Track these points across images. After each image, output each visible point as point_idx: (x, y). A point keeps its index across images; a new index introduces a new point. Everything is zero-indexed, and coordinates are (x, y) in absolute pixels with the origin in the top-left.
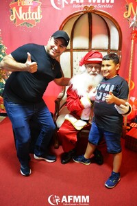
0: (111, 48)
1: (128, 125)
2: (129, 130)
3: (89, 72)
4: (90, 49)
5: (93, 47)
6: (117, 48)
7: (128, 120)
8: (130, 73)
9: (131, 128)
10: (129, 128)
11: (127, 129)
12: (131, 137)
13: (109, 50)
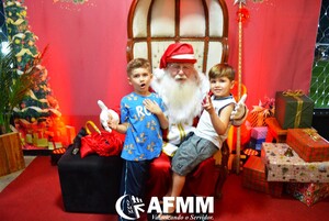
0: (211, 34)
1: (242, 153)
2: (244, 161)
3: (174, 76)
4: (177, 37)
5: (182, 33)
6: (220, 33)
8: (240, 71)
9: (248, 157)
10: (244, 157)
11: (241, 160)
12: (253, 171)
13: (207, 38)
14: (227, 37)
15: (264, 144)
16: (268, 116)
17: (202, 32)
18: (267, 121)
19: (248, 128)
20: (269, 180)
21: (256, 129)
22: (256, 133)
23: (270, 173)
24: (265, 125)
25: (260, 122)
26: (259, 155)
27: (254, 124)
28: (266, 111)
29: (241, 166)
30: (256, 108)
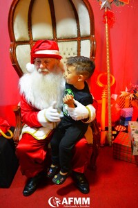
0: (82, 34)
1: (113, 129)
2: (115, 135)
4: (55, 39)
5: (58, 36)
6: (89, 32)
7: (112, 123)
8: (108, 64)
9: (118, 132)
10: (115, 133)
11: (113, 135)
12: (121, 146)
13: (79, 38)
14: (94, 34)
15: (130, 123)
16: (133, 99)
17: (75, 33)
18: (133, 103)
19: (118, 109)
20: (134, 154)
21: (124, 109)
22: (124, 112)
23: (135, 149)
24: (131, 106)
25: (127, 104)
26: (126, 131)
27: (122, 106)
28: (132, 96)
29: (113, 140)
30: (123, 93)
